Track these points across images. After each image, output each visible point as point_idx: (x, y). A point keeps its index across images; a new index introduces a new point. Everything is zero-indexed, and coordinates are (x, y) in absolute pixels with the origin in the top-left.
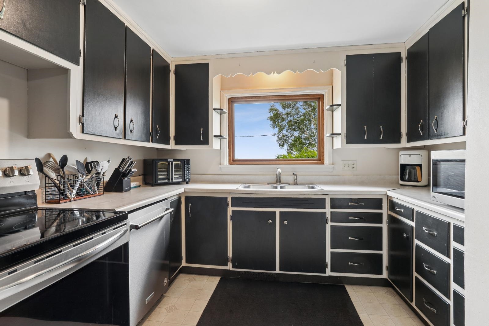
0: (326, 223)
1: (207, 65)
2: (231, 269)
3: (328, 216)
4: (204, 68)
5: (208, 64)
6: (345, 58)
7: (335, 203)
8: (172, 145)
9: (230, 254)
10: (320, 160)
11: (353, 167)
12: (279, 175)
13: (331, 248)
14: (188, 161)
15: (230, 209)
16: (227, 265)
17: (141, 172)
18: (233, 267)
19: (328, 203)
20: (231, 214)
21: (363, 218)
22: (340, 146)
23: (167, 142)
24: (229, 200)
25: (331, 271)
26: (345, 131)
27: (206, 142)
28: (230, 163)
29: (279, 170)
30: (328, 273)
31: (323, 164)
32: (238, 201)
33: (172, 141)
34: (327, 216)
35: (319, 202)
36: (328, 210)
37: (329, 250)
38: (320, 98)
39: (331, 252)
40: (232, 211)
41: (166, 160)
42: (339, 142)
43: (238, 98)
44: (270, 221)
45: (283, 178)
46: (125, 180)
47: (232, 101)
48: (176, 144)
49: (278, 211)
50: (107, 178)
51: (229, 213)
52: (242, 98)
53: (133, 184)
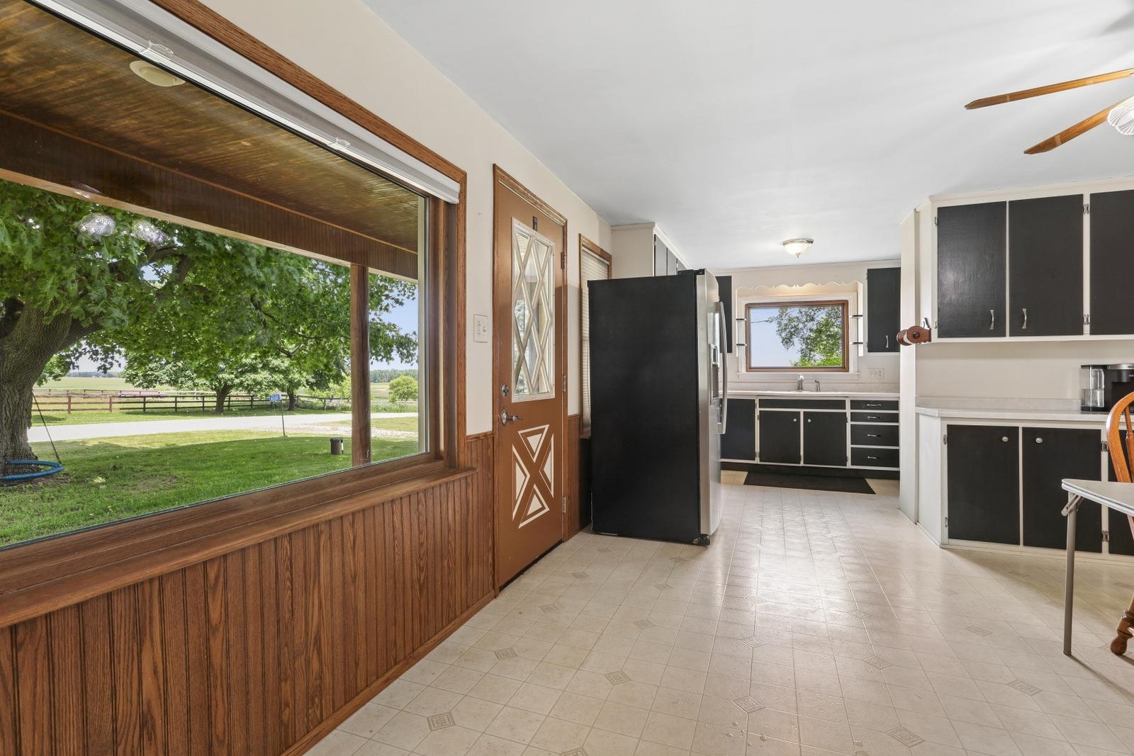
0: (847, 421)
2: (759, 463)
3: (849, 416)
5: (731, 277)
6: (866, 272)
7: (855, 404)
9: (757, 449)
10: (845, 368)
11: (880, 375)
12: (801, 382)
13: (852, 444)
15: (758, 410)
16: (754, 460)
18: (760, 461)
19: (848, 405)
20: (758, 414)
21: (880, 418)
22: (862, 355)
24: (757, 402)
25: (852, 464)
26: (867, 340)
28: (747, 371)
29: (801, 377)
30: (849, 466)
31: (848, 371)
32: (764, 403)
34: (847, 416)
35: (841, 404)
36: (848, 411)
37: (849, 446)
38: (844, 304)
39: (852, 448)
40: (760, 411)
42: (862, 350)
43: (755, 304)
44: (795, 420)
45: (804, 385)
47: (749, 307)
49: (802, 411)
51: (757, 413)
52: (759, 304)
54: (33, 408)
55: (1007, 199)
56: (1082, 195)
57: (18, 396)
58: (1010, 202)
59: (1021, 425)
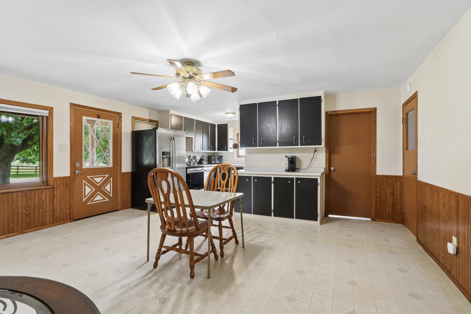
1: (227, 125)
4: (226, 125)
8: (216, 151)
14: (222, 156)
17: (207, 160)
23: (215, 150)
27: (227, 150)
28: (237, 157)
33: (216, 150)
41: (214, 156)
46: (203, 161)
48: (218, 151)
50: (198, 161)
53: (204, 163)
54: (11, 171)
55: (257, 102)
56: (276, 101)
57: (5, 167)
58: (258, 103)
59: (252, 176)
